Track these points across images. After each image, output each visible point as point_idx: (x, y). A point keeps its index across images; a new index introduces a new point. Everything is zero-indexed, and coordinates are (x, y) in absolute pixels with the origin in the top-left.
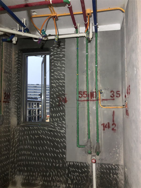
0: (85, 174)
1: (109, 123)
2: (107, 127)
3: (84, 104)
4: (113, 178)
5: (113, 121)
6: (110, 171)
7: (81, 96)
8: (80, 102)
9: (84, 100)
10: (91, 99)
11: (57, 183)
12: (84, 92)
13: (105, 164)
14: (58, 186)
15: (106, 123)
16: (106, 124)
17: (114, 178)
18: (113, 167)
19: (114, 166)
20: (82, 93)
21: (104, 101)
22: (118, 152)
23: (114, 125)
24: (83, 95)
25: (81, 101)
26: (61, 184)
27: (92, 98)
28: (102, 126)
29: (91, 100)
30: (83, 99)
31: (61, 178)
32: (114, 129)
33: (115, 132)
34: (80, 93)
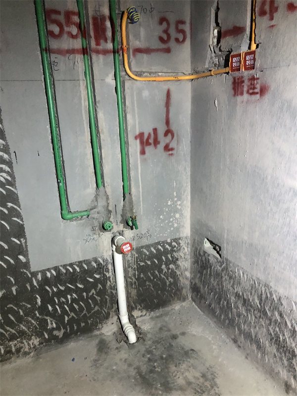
0: (95, 290)
1: (155, 130)
2: (150, 144)
3: (72, 64)
4: (168, 271)
5: (168, 123)
6: (160, 260)
7: (56, 29)
8: (56, 55)
9: (71, 47)
10: (98, 47)
11: (11, 343)
12: (68, 14)
13: (148, 247)
14: (13, 349)
15: (148, 130)
16: (150, 134)
17: (170, 271)
18: (167, 246)
19: (170, 245)
20: (61, 18)
21: (139, 55)
22: (178, 206)
23: (170, 135)
24: (66, 29)
25: (59, 52)
26: (24, 341)
27: (102, 41)
28: (138, 141)
29: (98, 52)
30: (66, 43)
31: (22, 326)
32: (170, 147)
33: (172, 154)
34: (54, 16)
